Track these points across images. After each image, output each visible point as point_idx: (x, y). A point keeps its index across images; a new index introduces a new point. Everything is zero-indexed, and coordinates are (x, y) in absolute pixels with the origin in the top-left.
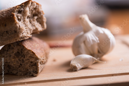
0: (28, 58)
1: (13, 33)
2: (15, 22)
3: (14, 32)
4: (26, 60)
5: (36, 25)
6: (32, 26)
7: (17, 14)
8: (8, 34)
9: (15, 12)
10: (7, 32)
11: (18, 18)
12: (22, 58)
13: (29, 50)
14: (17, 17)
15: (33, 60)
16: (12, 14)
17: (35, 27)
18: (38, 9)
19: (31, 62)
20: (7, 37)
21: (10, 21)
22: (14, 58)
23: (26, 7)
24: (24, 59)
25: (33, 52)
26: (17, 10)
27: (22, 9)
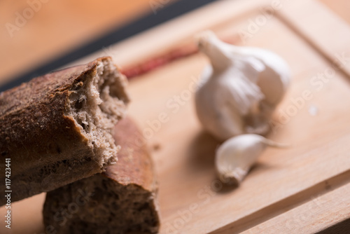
0: (126, 197)
1: (81, 163)
2: (83, 141)
3: (84, 160)
4: (122, 202)
5: (115, 108)
6: (108, 118)
7: (76, 114)
8: (70, 166)
9: (69, 111)
10: (64, 161)
11: (83, 125)
12: (112, 200)
13: (129, 185)
14: (80, 121)
15: (140, 199)
16: (63, 118)
17: (115, 116)
18: (109, 71)
19: (136, 204)
20: (68, 173)
21: (68, 137)
22: (92, 205)
23: (89, 87)
24: (118, 202)
25: (135, 185)
26: (72, 102)
27: (83, 97)
